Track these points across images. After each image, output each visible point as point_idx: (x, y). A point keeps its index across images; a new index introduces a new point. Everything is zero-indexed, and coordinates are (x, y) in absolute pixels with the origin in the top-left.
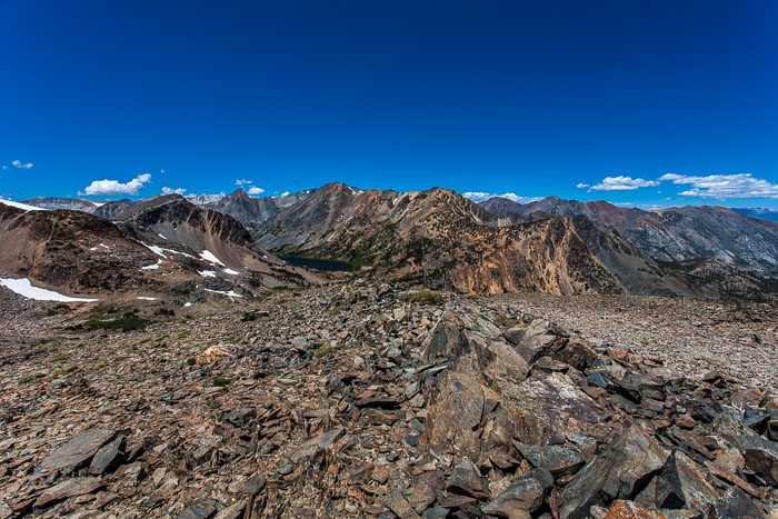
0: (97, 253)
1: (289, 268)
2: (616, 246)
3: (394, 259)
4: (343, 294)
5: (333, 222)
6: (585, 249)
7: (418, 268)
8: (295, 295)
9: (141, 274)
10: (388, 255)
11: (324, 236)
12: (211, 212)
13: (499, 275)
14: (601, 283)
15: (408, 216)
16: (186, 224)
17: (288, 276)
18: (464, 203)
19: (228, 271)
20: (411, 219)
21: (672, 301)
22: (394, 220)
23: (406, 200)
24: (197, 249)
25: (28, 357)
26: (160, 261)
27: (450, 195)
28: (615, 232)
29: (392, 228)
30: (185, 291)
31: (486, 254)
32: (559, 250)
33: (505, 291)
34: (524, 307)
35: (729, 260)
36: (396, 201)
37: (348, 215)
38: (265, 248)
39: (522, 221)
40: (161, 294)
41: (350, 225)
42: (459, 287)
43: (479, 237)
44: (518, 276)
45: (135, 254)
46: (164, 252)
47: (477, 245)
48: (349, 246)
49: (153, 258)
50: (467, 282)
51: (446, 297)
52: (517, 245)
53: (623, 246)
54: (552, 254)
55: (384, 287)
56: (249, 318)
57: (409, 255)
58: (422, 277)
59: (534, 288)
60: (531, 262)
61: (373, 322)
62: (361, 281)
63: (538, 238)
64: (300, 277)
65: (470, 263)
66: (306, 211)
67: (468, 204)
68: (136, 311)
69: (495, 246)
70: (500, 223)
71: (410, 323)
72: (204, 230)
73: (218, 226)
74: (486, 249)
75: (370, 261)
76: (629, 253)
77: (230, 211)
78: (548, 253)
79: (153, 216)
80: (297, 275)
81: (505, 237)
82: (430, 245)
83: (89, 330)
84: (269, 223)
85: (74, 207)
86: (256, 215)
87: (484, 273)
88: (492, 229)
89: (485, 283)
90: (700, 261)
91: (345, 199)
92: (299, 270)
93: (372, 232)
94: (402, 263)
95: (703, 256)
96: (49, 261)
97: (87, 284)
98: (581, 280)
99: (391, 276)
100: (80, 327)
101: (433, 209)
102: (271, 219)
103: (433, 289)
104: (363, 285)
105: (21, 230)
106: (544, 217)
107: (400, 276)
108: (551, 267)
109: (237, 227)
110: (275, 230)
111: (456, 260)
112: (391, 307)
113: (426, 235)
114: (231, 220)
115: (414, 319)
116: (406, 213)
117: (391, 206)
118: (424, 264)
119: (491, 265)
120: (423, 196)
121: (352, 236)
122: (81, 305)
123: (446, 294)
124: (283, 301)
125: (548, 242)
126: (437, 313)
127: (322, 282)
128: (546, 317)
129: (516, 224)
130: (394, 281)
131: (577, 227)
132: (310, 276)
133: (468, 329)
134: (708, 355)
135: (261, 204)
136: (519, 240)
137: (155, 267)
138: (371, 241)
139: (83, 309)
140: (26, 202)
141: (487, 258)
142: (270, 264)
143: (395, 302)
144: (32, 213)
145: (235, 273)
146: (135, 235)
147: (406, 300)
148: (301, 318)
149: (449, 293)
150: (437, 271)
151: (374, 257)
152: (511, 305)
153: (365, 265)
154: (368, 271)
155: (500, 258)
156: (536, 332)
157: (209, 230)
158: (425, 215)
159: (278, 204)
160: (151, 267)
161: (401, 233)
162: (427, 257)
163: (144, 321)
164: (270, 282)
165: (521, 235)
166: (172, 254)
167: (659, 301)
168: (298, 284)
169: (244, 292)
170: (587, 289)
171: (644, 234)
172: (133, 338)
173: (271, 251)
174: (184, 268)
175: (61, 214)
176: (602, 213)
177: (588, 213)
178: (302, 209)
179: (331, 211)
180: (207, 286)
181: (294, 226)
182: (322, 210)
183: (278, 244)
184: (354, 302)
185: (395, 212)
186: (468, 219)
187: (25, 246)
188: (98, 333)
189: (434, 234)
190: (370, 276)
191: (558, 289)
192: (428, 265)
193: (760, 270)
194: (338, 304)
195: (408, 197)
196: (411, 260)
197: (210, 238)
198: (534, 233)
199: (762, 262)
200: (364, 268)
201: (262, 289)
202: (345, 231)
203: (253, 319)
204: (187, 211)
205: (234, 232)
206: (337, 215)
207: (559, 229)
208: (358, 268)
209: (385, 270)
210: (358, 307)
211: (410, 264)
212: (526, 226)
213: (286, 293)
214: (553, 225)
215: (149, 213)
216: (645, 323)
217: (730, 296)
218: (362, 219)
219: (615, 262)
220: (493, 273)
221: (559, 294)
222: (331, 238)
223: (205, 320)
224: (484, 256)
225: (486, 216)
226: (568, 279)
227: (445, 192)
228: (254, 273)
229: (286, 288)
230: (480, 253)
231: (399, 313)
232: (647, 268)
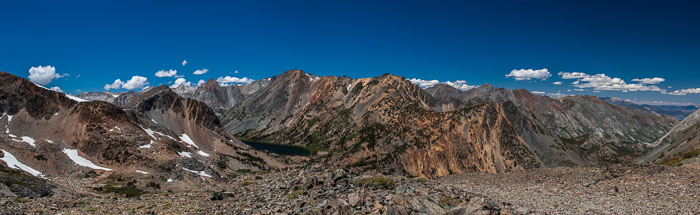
0: (113, 133)
1: (252, 152)
2: (534, 127)
3: (349, 144)
4: (301, 179)
5: (292, 107)
6: (513, 130)
7: (371, 153)
8: (258, 178)
9: (139, 152)
10: (342, 142)
11: (283, 122)
12: (189, 100)
13: (444, 157)
14: (526, 159)
15: (361, 101)
16: (171, 111)
17: (251, 158)
18: (412, 89)
19: (201, 153)
20: (364, 105)
21: (571, 170)
22: (348, 106)
23: (360, 86)
24: (177, 132)
25: (75, 205)
26: (152, 142)
27: (399, 80)
28: (533, 116)
29: (346, 113)
30: (168, 168)
31: (433, 137)
32: (493, 133)
33: (451, 173)
34: (466, 186)
35: (601, 135)
36: (350, 87)
37: (306, 100)
38: (231, 132)
39: (463, 107)
40: (152, 170)
41: (307, 111)
42: (410, 171)
43: (426, 122)
44: (461, 157)
45: (136, 136)
46: (155, 134)
47: (425, 129)
48: (307, 131)
49: (147, 139)
50: (417, 165)
51: (397, 181)
52: (460, 129)
53: (539, 127)
54: (488, 136)
55: (339, 172)
56: (217, 197)
57: (363, 140)
58: (376, 161)
59: (475, 168)
60: (471, 144)
61: (329, 207)
62: (317, 166)
63: (476, 122)
64: (261, 161)
65: (419, 147)
66: (268, 98)
67: (416, 90)
68: (135, 182)
69: (441, 131)
70: (445, 108)
71: (363, 208)
72: (184, 116)
73: (194, 112)
74: (432, 133)
75: (327, 146)
76: (543, 133)
77: (204, 98)
78: (484, 135)
79: (149, 104)
80: (259, 159)
81: (449, 121)
82: (382, 130)
83: (106, 192)
84: (236, 109)
85: (102, 98)
86: (224, 102)
87: (432, 157)
88: (438, 114)
89: (433, 166)
90: (586, 137)
91: (303, 86)
92: (261, 154)
93: (328, 117)
94: (356, 148)
95: (587, 133)
96: (87, 138)
97: (108, 157)
98: (511, 158)
99: (346, 162)
100: (101, 188)
101: (384, 95)
102: (237, 105)
103: (385, 174)
104: (319, 170)
105: (76, 116)
106: (481, 103)
107: (354, 161)
108: (487, 148)
109: (209, 112)
110: (240, 116)
111: (406, 144)
112: (346, 191)
113: (378, 120)
114: (204, 106)
115: (368, 204)
116: (360, 98)
117: (345, 92)
118: (376, 149)
119: (437, 149)
120: (375, 82)
121: (309, 121)
122: (103, 172)
123: (397, 177)
124: (246, 184)
125: (484, 125)
126: (388, 197)
127: (281, 166)
128: (484, 194)
129: (458, 109)
130: (349, 167)
131: (506, 111)
132: (270, 160)
133: (416, 211)
134: (593, 207)
135: (229, 92)
136: (460, 124)
137: (148, 146)
138: (327, 126)
139: (103, 176)
140: (78, 96)
141: (434, 141)
142: (236, 148)
143: (350, 187)
144: (81, 103)
145: (206, 155)
146: (136, 120)
147: (360, 185)
148: (262, 200)
149: (399, 178)
150: (389, 155)
151: (330, 143)
152: (456, 186)
153: (321, 150)
154: (324, 156)
155: (445, 142)
156: (474, 209)
157: (188, 116)
158: (378, 100)
159: (244, 91)
160: (146, 146)
161: (355, 118)
162: (380, 142)
163: (139, 191)
164: (235, 165)
165: (462, 119)
166: (160, 136)
167: (563, 170)
168: (260, 167)
169: (213, 173)
170: (515, 165)
171: (552, 117)
172: (133, 203)
173: (235, 135)
174: (168, 148)
175: (95, 104)
176: (524, 100)
177: (513, 98)
178: (264, 96)
179: (290, 98)
180: (184, 166)
181: (257, 112)
182: (281, 98)
183: (242, 129)
184: (310, 187)
185: (349, 97)
186: (416, 104)
187: (77, 127)
188: (112, 195)
189: (385, 119)
190: (326, 161)
191: (493, 168)
192: (381, 150)
193: (616, 140)
194: (296, 188)
195: (361, 83)
196: (365, 145)
197: (188, 123)
198: (473, 118)
199: (617, 135)
200: (321, 153)
201: (227, 170)
202: (302, 117)
203: (220, 198)
204: (172, 100)
205: (207, 118)
206: (295, 101)
207: (492, 113)
208: (315, 153)
209: (340, 155)
210: (314, 192)
211: (364, 149)
212: (467, 110)
213: (249, 176)
214: (487, 110)
215: (146, 102)
216: (555, 190)
217: (603, 161)
218: (318, 105)
219: (534, 142)
220: (440, 156)
221: (495, 172)
222: (290, 123)
223: (182, 195)
224: (431, 140)
225: (432, 102)
226: (501, 158)
227: (395, 78)
228: (223, 156)
229: (249, 171)
230: (428, 137)
231: (354, 198)
232: (556, 145)
